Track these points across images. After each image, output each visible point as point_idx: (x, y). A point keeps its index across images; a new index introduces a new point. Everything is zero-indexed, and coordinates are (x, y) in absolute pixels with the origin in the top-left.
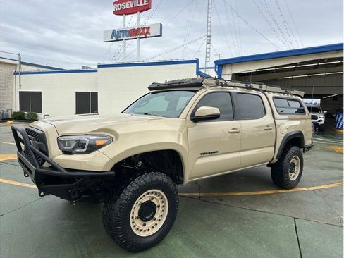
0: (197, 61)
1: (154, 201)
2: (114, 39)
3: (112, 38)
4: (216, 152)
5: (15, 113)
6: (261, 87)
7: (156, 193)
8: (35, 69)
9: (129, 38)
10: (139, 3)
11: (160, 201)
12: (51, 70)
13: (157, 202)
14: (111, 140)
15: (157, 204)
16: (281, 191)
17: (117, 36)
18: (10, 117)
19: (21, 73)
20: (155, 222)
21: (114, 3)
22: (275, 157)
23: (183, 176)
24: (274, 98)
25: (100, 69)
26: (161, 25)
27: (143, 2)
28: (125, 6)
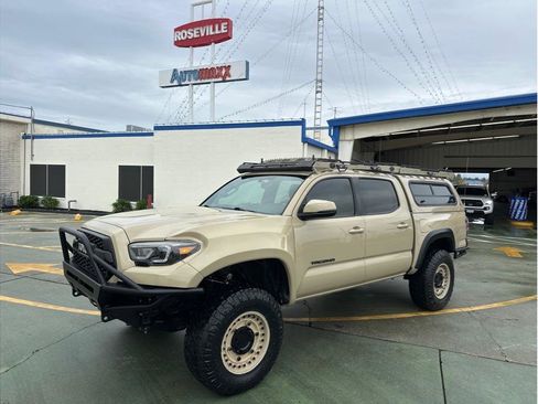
0: (302, 123)
1: (251, 327)
2: (175, 83)
3: (172, 81)
4: (331, 261)
5: (24, 198)
6: (392, 169)
7: (254, 316)
8: (55, 131)
9: (199, 81)
10: (214, 30)
11: (259, 327)
12: (85, 133)
13: (255, 328)
14: (197, 248)
16: (423, 314)
18: (15, 203)
19: (34, 137)
20: (253, 355)
21: (176, 30)
22: (414, 266)
23: (288, 293)
24: (411, 183)
25: (157, 133)
26: (247, 63)
27: (219, 29)
28: (192, 34)
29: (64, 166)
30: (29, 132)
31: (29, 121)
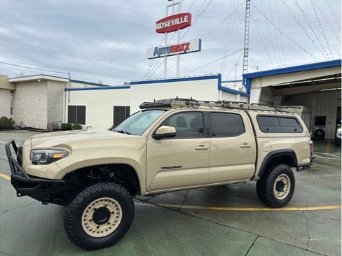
0: (219, 77)
1: (108, 207)
2: (156, 56)
3: (154, 55)
4: (179, 167)
5: (64, 125)
6: (241, 106)
7: (110, 201)
8: (82, 86)
9: (170, 54)
10: (180, 21)
11: (115, 208)
12: (96, 87)
13: (111, 208)
14: (66, 155)
15: (111, 210)
17: (159, 53)
18: (60, 128)
19: (71, 90)
20: (109, 226)
21: (157, 22)
22: (257, 174)
24: (259, 117)
25: (132, 86)
26: (200, 40)
27: (183, 20)
28: (167, 24)
29: (85, 107)
30: (68, 87)
31: (67, 81)
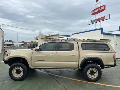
2: (92, 23)
3: (91, 23)
6: (74, 40)
7: (20, 68)
9: (97, 22)
10: (101, 9)
14: (10, 54)
15: (21, 71)
17: (93, 22)
20: (20, 75)
21: (92, 11)
22: (79, 66)
24: (83, 44)
27: (102, 8)
28: (96, 11)
31: (58, 35)
